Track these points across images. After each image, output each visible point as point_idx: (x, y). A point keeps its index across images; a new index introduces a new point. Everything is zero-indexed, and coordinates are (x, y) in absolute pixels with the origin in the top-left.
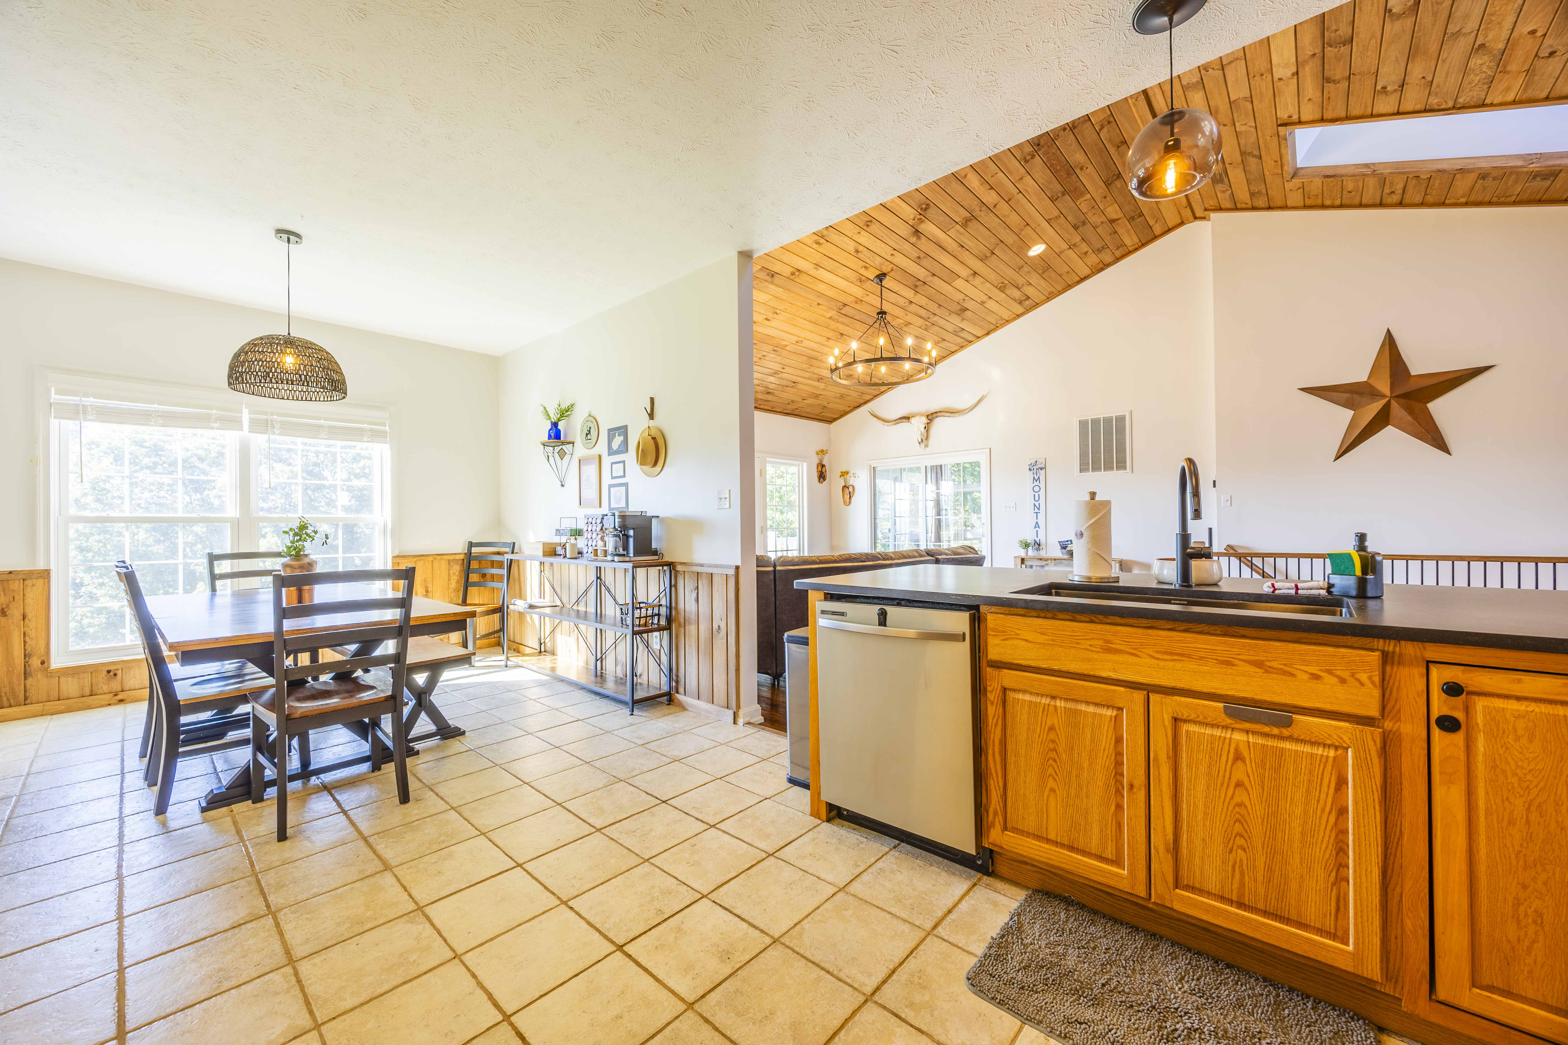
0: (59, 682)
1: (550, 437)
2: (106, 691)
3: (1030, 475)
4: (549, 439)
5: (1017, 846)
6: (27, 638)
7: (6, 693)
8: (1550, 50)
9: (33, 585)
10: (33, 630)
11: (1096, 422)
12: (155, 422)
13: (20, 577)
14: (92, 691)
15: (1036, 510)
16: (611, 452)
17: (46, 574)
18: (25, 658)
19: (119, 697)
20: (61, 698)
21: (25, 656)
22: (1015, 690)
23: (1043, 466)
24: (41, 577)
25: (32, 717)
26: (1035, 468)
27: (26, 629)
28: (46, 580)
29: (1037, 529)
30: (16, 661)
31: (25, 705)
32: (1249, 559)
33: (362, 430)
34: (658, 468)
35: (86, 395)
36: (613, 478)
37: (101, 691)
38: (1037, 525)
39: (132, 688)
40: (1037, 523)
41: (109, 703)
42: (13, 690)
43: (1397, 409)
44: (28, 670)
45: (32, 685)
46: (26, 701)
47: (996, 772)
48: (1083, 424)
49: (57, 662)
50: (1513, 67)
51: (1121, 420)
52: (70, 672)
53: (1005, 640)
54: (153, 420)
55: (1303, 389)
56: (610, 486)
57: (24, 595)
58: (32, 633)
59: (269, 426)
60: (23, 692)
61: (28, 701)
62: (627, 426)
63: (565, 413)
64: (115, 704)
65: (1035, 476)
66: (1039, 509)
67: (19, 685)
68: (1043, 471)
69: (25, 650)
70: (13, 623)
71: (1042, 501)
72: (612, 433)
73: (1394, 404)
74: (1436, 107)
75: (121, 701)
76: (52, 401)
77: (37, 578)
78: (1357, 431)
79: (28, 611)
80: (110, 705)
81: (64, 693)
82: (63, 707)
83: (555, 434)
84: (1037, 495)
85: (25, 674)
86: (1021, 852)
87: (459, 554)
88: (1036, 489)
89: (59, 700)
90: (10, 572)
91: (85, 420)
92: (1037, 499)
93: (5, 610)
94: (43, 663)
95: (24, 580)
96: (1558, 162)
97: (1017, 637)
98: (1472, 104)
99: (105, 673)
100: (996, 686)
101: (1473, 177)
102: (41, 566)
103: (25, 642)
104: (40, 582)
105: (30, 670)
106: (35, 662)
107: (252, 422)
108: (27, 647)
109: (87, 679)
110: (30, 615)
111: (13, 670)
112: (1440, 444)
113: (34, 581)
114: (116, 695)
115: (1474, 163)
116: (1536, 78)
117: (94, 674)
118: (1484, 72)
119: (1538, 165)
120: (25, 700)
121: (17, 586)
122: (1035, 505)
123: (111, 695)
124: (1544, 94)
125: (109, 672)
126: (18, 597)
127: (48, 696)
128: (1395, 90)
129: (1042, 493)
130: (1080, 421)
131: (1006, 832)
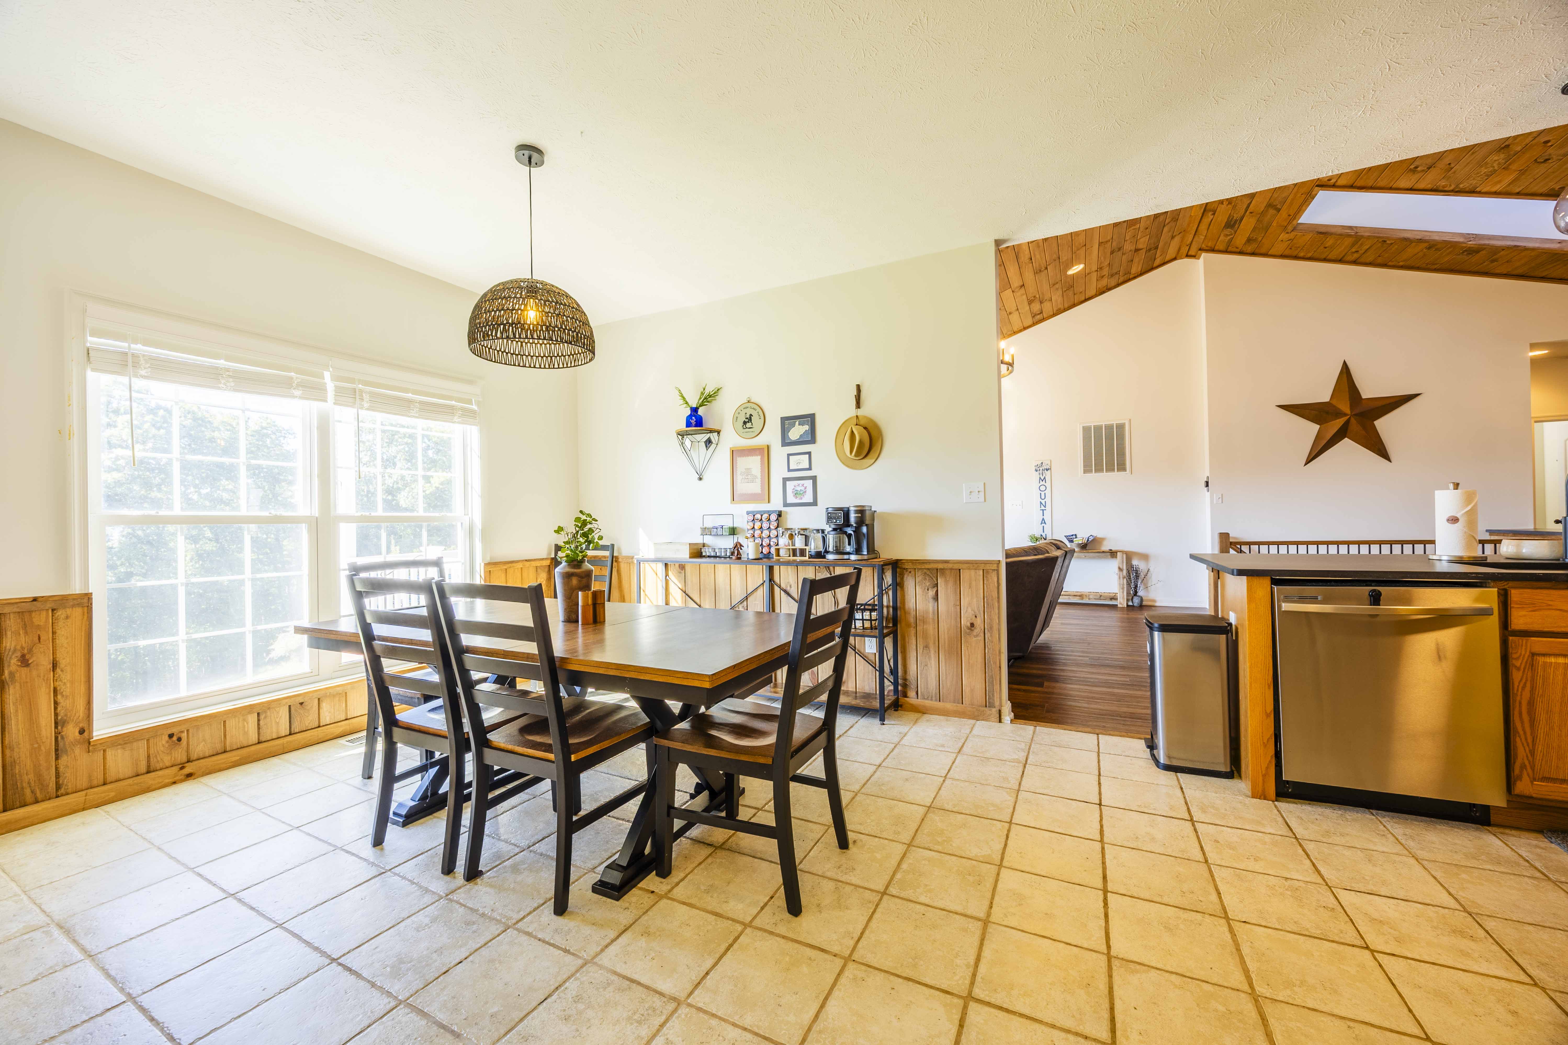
0: (104, 758)
1: (688, 424)
2: (168, 764)
3: (1036, 476)
4: (687, 426)
5: (1551, 794)
6: (59, 697)
7: (29, 783)
8: (1547, 157)
9: (67, 617)
10: (68, 685)
11: (1098, 429)
12: (225, 384)
13: (49, 605)
14: (149, 766)
15: (1043, 508)
16: (786, 442)
17: (85, 600)
18: (56, 727)
19: (187, 770)
20: (109, 780)
21: (56, 723)
22: (1544, 655)
23: (1048, 467)
24: (79, 605)
25: (70, 814)
26: (1041, 469)
27: (57, 684)
28: (86, 609)
29: (1043, 525)
30: (44, 733)
31: (57, 797)
32: (1239, 546)
33: (452, 408)
34: (868, 461)
35: (136, 342)
36: (789, 470)
37: (161, 765)
38: (1043, 521)
39: (201, 756)
40: (1043, 519)
41: (173, 780)
42: (39, 777)
43: (1354, 426)
44: (61, 744)
45: (67, 766)
46: (59, 791)
47: (1524, 730)
48: (1086, 430)
49: (101, 730)
50: (1514, 167)
51: (1121, 427)
52: (121, 742)
53: (1534, 611)
54: (223, 382)
55: (1279, 406)
56: (785, 480)
57: (54, 633)
58: (66, 689)
59: (358, 397)
60: (54, 779)
61: (62, 791)
62: (813, 415)
63: (708, 399)
64: (182, 781)
65: (1041, 476)
66: (1045, 507)
67: (48, 769)
68: (1049, 472)
69: (56, 715)
70: (39, 676)
71: (1048, 500)
72: (787, 422)
73: (1353, 420)
74: (1441, 188)
75: (189, 776)
76: (88, 345)
77: (73, 606)
78: (1323, 442)
79: (59, 656)
80: (174, 783)
81: (112, 774)
82: (112, 794)
83: (695, 421)
84: (1043, 493)
85: (57, 750)
86: (1557, 798)
87: (543, 559)
88: (1043, 488)
89: (105, 784)
90: (35, 599)
91: (136, 376)
92: (1043, 497)
93: (27, 657)
94: (82, 732)
95: (53, 610)
96: (1487, 242)
97: (1550, 607)
98: (1467, 190)
99: (167, 738)
100: (1523, 653)
101: (1426, 245)
102: (77, 588)
103: (56, 703)
104: (77, 612)
105: (64, 744)
106: (71, 732)
107: (338, 391)
108: (59, 709)
109: (141, 749)
110: (63, 662)
111: (39, 747)
112: (1384, 454)
113: (69, 611)
114: (182, 768)
115: (1430, 236)
116: (1523, 176)
117: (151, 741)
118: (1494, 167)
119: (1474, 243)
120: (57, 790)
121: (43, 619)
122: (1041, 503)
123: (176, 769)
124: (1517, 190)
125: (171, 736)
126: (47, 636)
127: (90, 780)
128: (1423, 171)
129: (1048, 492)
130: (1083, 427)
131: (1535, 783)
